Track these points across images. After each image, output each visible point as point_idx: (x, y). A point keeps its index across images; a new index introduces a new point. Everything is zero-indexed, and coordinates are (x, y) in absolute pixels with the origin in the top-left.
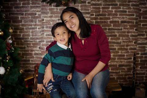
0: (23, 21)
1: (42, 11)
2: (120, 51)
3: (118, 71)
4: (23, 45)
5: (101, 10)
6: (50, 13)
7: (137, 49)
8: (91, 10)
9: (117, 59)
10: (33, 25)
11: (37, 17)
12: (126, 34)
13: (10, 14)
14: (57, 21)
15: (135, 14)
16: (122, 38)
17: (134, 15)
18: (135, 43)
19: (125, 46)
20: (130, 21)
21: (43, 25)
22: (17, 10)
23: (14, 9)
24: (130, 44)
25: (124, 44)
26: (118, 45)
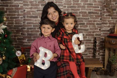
0: (8, 11)
1: (24, 3)
2: (88, 37)
3: (86, 53)
5: (72, 2)
6: (30, 5)
7: (101, 35)
9: (85, 43)
10: (16, 15)
11: (20, 9)
12: (93, 22)
14: (36, 11)
15: (100, 6)
16: (89, 26)
17: (98, 7)
18: (100, 30)
19: (92, 32)
20: (96, 12)
21: (25, 15)
22: (3, 3)
24: (95, 31)
25: (91, 31)
26: (86, 32)
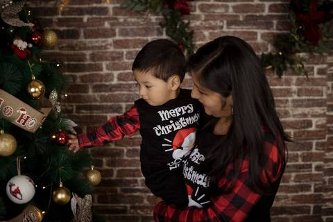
4: (119, 202)
8: (329, 92)
13: (79, 108)
22: (101, 97)
23: (91, 93)
